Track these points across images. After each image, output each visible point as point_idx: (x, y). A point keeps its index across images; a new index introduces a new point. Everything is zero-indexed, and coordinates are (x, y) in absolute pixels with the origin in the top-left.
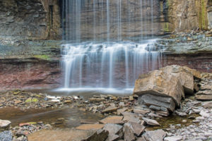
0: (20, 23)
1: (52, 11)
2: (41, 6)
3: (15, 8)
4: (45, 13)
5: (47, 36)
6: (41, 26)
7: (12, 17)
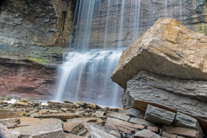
0: (27, 26)
1: (65, 17)
2: (53, 9)
3: (24, 10)
4: (57, 18)
5: (54, 42)
6: (50, 32)
7: (21, 19)
